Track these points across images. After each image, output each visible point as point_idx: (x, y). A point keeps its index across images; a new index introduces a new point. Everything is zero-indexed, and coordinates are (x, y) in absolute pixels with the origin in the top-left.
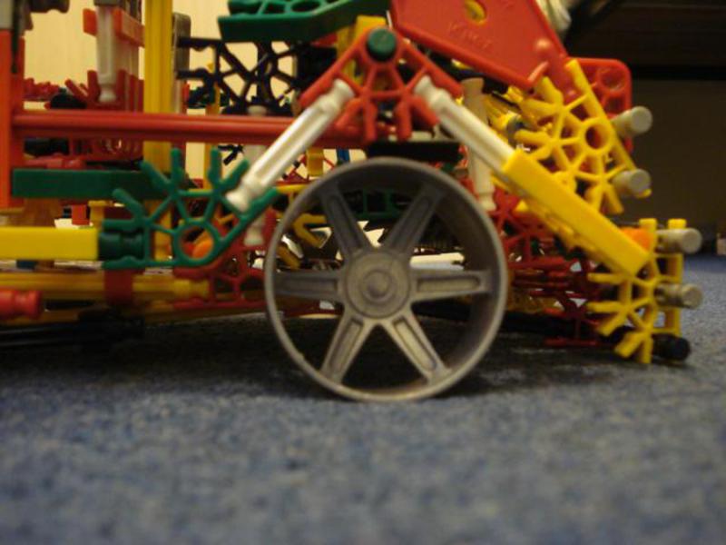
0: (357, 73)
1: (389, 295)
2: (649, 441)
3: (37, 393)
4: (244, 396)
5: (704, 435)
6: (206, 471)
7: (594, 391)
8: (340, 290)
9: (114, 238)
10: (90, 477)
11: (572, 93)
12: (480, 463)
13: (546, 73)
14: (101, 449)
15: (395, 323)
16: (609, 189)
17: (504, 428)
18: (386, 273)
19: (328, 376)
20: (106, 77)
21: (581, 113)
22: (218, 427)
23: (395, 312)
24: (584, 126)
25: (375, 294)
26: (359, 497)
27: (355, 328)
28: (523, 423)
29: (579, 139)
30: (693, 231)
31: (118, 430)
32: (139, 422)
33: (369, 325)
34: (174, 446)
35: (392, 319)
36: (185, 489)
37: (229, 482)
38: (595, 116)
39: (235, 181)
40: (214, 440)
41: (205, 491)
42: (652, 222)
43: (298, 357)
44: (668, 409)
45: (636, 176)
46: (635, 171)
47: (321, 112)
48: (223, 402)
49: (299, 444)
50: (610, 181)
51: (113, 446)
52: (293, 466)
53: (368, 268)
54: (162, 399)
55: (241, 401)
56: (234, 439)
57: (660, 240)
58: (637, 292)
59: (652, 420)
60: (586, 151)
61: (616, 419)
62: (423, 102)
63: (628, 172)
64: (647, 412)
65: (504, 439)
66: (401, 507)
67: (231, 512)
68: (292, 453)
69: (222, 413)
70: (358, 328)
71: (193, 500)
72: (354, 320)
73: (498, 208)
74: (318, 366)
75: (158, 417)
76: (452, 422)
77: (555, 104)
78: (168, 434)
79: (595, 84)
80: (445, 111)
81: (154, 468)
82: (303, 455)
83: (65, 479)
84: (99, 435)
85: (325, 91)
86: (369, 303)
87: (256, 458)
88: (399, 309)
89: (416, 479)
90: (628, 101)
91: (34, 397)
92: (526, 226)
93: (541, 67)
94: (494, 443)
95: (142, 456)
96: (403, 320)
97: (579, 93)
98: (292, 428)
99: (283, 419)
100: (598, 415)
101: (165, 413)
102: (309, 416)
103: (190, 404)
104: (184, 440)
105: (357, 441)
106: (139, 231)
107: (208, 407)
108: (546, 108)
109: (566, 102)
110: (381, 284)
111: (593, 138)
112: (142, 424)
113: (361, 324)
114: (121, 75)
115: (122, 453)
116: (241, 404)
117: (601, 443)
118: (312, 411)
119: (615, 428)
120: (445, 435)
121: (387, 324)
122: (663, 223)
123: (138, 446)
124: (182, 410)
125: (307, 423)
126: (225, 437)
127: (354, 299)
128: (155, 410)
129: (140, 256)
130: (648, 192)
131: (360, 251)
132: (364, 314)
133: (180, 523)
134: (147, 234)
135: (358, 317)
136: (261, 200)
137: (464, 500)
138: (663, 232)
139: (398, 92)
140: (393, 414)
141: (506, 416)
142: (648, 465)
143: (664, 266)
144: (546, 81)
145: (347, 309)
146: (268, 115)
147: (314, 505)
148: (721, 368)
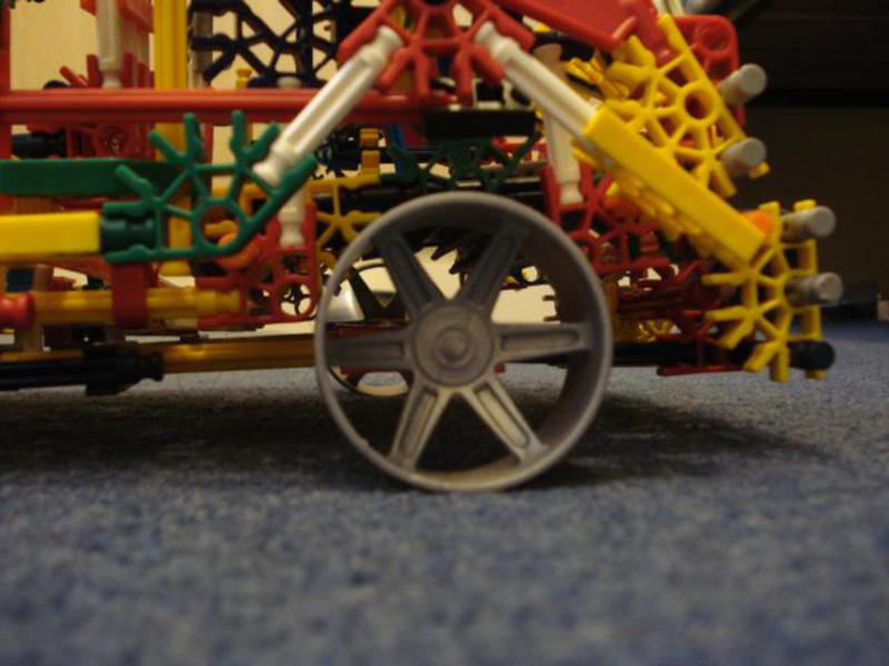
0: (407, 23)
1: (467, 358)
2: (796, 549)
3: (44, 491)
4: (297, 490)
5: (862, 540)
6: (251, 587)
7: (726, 487)
8: (408, 355)
9: (120, 225)
10: (110, 594)
11: (666, 53)
12: (588, 576)
13: (633, 31)
14: (124, 560)
15: (477, 391)
16: (718, 167)
17: (617, 531)
18: (463, 331)
19: (399, 464)
20: (109, 61)
21: (678, 77)
22: (267, 533)
23: (477, 377)
24: (682, 92)
25: (451, 357)
26: (438, 618)
27: (429, 400)
28: (641, 526)
29: (678, 108)
30: (824, 209)
31: (144, 536)
32: (169, 526)
33: (445, 395)
34: (213, 555)
35: (472, 386)
36: (227, 608)
37: (280, 600)
38: (695, 79)
39: (263, 150)
40: (261, 548)
41: (251, 611)
42: (774, 206)
43: (361, 443)
44: (818, 509)
45: (747, 147)
46: (746, 141)
47: (363, 64)
48: (273, 500)
49: (365, 553)
50: (718, 157)
51: (139, 556)
52: (358, 579)
53: (441, 325)
54: (198, 497)
55: (294, 497)
56: (287, 546)
57: (786, 226)
58: (764, 294)
59: (799, 522)
60: (687, 122)
61: (754, 521)
62: (486, 53)
63: (738, 143)
64: (793, 513)
65: (617, 545)
66: (491, 630)
67: (282, 637)
68: (357, 563)
69: (272, 513)
70: (432, 399)
71: (236, 622)
72: (427, 390)
73: (586, 198)
74: (385, 451)
75: (193, 520)
76: (552, 524)
77: (645, 66)
78: (205, 539)
79: (694, 46)
80: (512, 63)
81: (188, 583)
82: (370, 567)
83: (81, 597)
84: (121, 543)
85: (369, 39)
86: (443, 368)
87: (313, 570)
88: (482, 373)
89: (509, 596)
90: (735, 61)
91: (41, 497)
92: (621, 220)
93: (628, 22)
94: (605, 551)
95: (174, 568)
96: (486, 387)
97: (675, 53)
98: (357, 531)
99: (345, 520)
100: (733, 515)
101: (201, 514)
102: (377, 516)
103: (232, 503)
104: (225, 548)
105: (436, 547)
106: (149, 214)
107: (256, 505)
108: (637, 73)
109: (660, 64)
110: (458, 345)
111: (695, 107)
112: (173, 528)
113: (435, 394)
114: (128, 59)
115: (150, 564)
116: (294, 502)
117: (737, 551)
118: (382, 509)
119: (752, 532)
120: (545, 540)
121: (467, 392)
122: (787, 207)
123: (170, 555)
124: (223, 512)
125: (376, 525)
126: (274, 544)
127: (427, 364)
128: (189, 511)
129: (151, 245)
130: (764, 168)
131: (429, 306)
132: (438, 382)
133: (221, 649)
134: (158, 219)
135: (432, 385)
136: (295, 171)
137: (568, 621)
138: (789, 216)
139: (456, 40)
140: (481, 512)
141: (620, 515)
142: (793, 578)
143: (794, 258)
144: (634, 40)
145: (418, 376)
146: (302, 87)
147: (385, 628)
148: (883, 458)
